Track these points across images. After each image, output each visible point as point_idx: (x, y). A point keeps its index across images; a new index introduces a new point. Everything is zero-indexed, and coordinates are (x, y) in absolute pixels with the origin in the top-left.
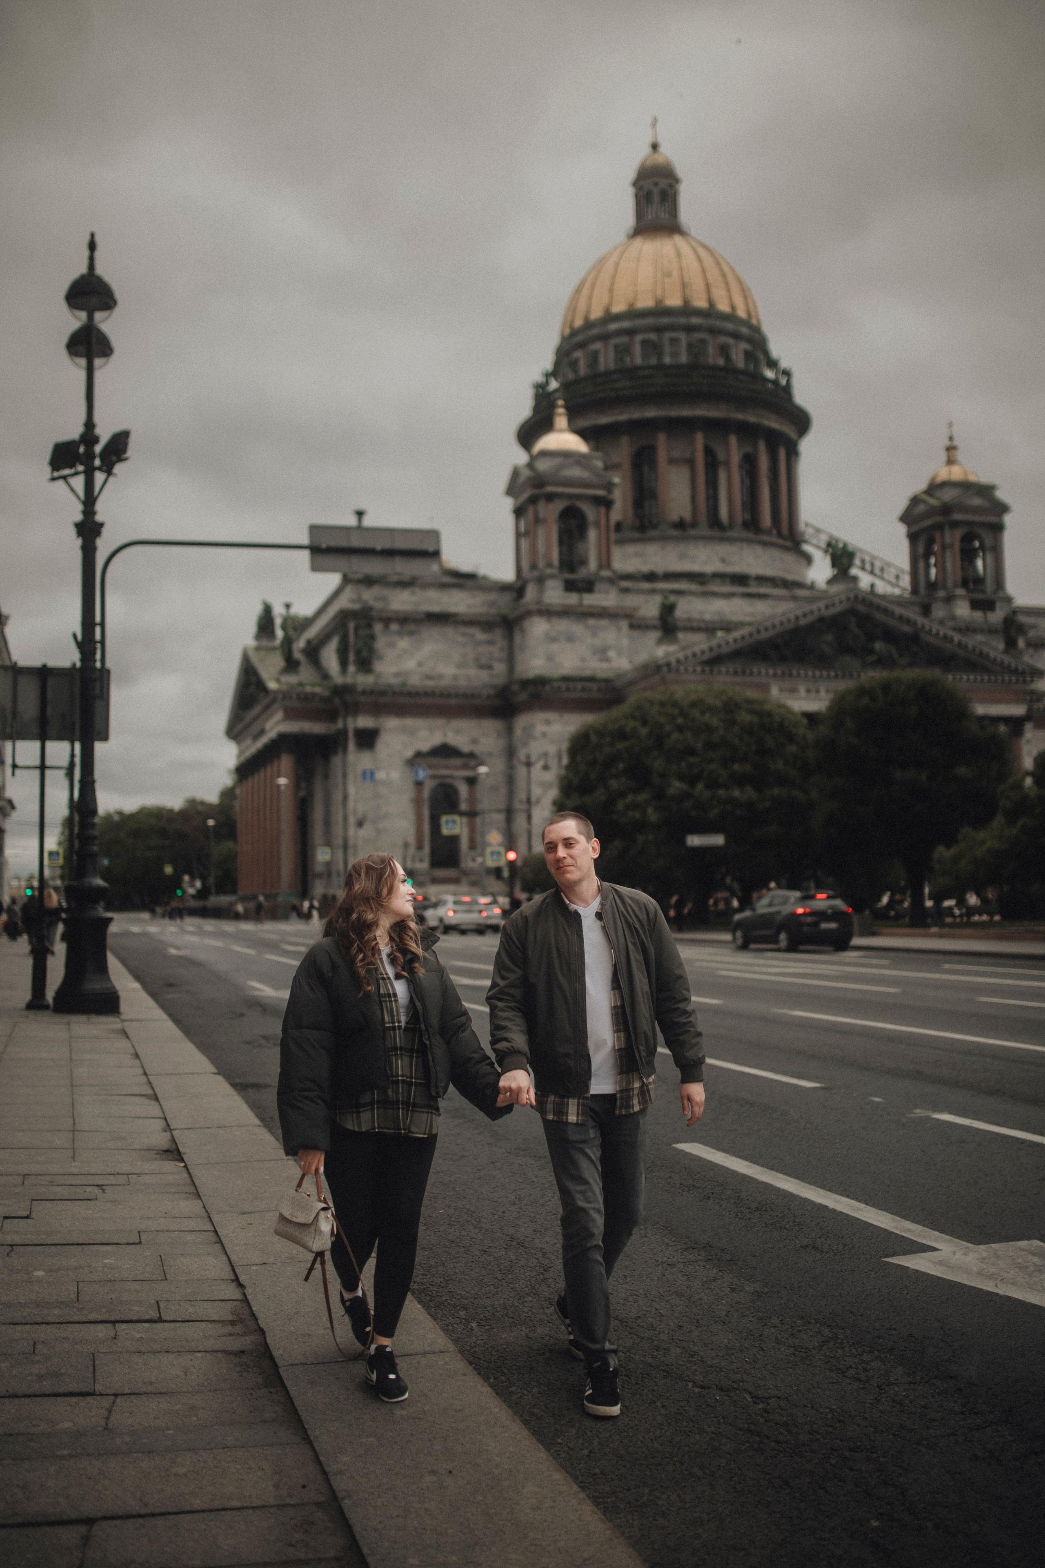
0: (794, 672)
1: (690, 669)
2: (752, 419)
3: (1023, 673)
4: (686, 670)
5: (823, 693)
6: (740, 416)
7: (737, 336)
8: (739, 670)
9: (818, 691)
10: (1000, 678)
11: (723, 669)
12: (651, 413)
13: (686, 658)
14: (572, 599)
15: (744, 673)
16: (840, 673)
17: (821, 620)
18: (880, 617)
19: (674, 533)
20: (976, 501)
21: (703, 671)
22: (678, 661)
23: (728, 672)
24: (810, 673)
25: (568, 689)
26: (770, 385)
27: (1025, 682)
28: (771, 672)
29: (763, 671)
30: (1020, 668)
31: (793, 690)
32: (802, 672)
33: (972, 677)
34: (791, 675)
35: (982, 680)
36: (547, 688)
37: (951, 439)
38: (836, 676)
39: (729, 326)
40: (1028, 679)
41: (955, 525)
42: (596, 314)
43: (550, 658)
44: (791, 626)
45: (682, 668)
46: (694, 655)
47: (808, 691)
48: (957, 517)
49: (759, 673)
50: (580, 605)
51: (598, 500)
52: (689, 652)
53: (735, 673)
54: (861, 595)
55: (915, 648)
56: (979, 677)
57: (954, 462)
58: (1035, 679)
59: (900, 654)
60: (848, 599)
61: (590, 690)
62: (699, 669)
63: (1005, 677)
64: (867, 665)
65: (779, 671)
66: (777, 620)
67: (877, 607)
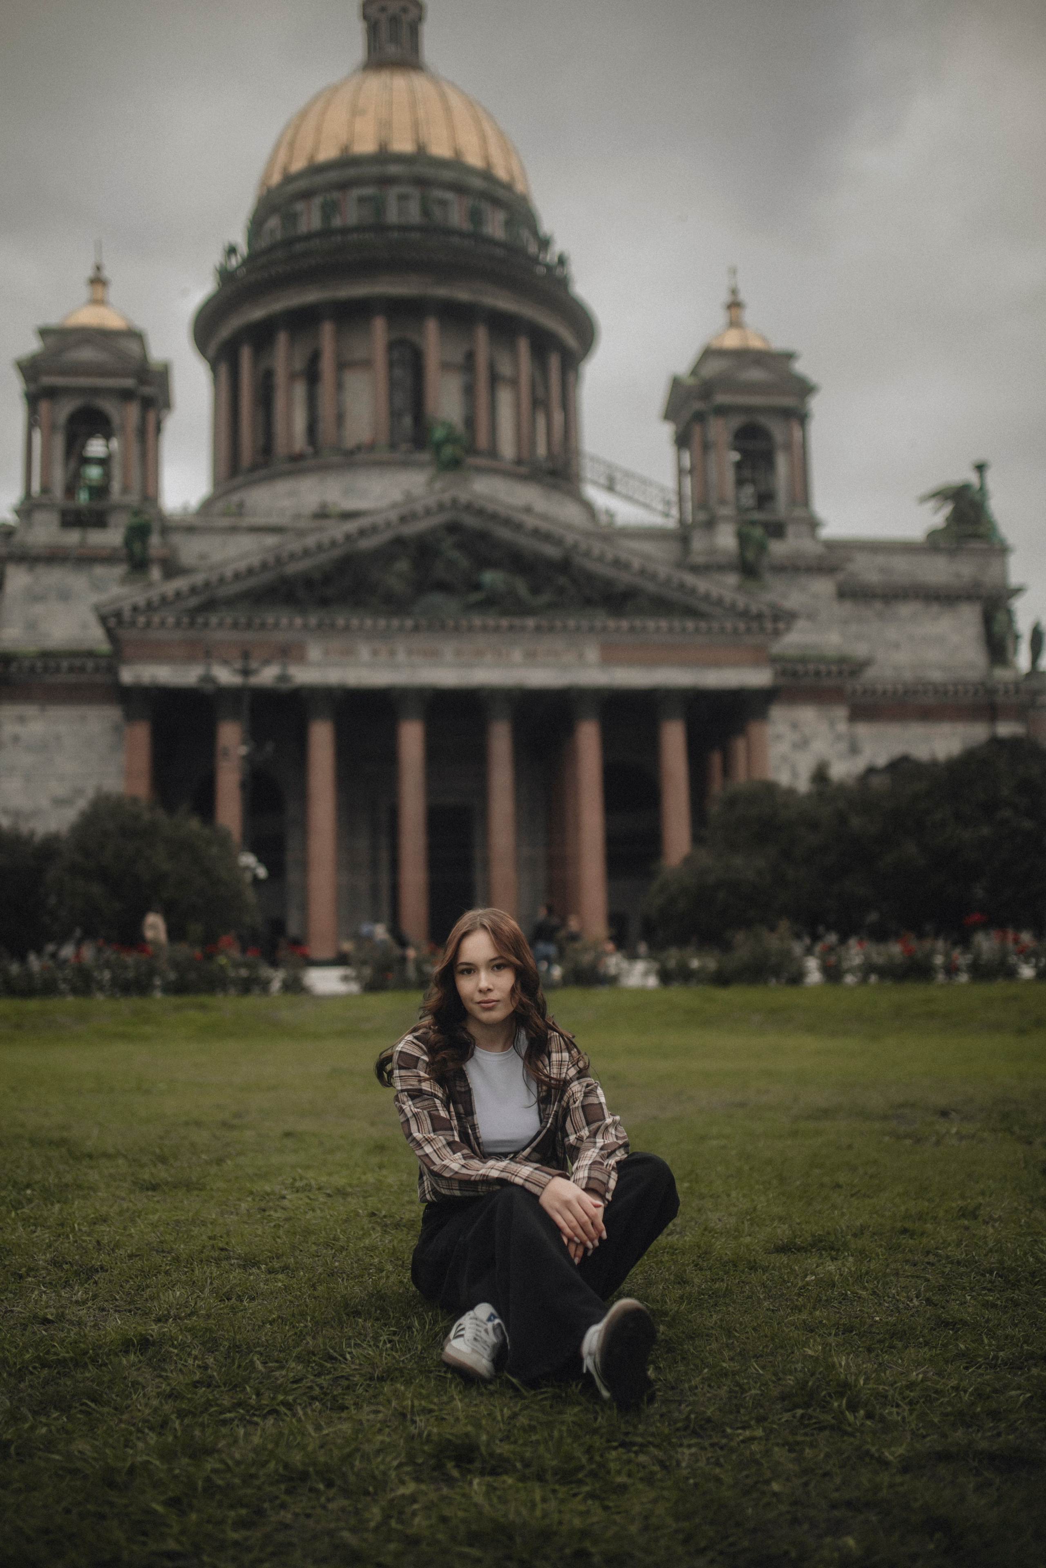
0: (341, 622)
1: (156, 619)
2: (462, 294)
3: (759, 617)
4: (148, 624)
5: (401, 657)
6: (442, 292)
7: (460, 189)
8: (243, 620)
9: (392, 653)
10: (715, 625)
11: (214, 620)
12: (311, 296)
13: (149, 603)
14: (73, 537)
15: (249, 626)
16: (424, 622)
17: (399, 542)
18: (504, 533)
20: (755, 374)
21: (178, 624)
22: (135, 609)
23: (221, 625)
24: (369, 622)
25: (46, 669)
26: (499, 252)
27: (762, 629)
28: (298, 621)
29: (284, 621)
30: (754, 609)
31: (349, 651)
32: (355, 622)
33: (664, 624)
34: (333, 626)
35: (684, 630)
36: (14, 667)
37: (734, 292)
38: (416, 628)
39: (448, 175)
40: (769, 625)
41: (722, 411)
42: (276, 178)
43: (31, 625)
45: (141, 620)
46: (164, 598)
47: (375, 653)
48: (721, 399)
49: (276, 625)
50: (82, 544)
51: (126, 395)
52: (154, 594)
53: (235, 625)
54: (464, 497)
55: (562, 580)
56: (676, 624)
57: (735, 323)
58: (781, 626)
59: (535, 590)
60: (441, 507)
61: (82, 669)
62: (171, 620)
63: (729, 625)
64: (470, 608)
65: (313, 620)
66: (310, 541)
67: (494, 517)
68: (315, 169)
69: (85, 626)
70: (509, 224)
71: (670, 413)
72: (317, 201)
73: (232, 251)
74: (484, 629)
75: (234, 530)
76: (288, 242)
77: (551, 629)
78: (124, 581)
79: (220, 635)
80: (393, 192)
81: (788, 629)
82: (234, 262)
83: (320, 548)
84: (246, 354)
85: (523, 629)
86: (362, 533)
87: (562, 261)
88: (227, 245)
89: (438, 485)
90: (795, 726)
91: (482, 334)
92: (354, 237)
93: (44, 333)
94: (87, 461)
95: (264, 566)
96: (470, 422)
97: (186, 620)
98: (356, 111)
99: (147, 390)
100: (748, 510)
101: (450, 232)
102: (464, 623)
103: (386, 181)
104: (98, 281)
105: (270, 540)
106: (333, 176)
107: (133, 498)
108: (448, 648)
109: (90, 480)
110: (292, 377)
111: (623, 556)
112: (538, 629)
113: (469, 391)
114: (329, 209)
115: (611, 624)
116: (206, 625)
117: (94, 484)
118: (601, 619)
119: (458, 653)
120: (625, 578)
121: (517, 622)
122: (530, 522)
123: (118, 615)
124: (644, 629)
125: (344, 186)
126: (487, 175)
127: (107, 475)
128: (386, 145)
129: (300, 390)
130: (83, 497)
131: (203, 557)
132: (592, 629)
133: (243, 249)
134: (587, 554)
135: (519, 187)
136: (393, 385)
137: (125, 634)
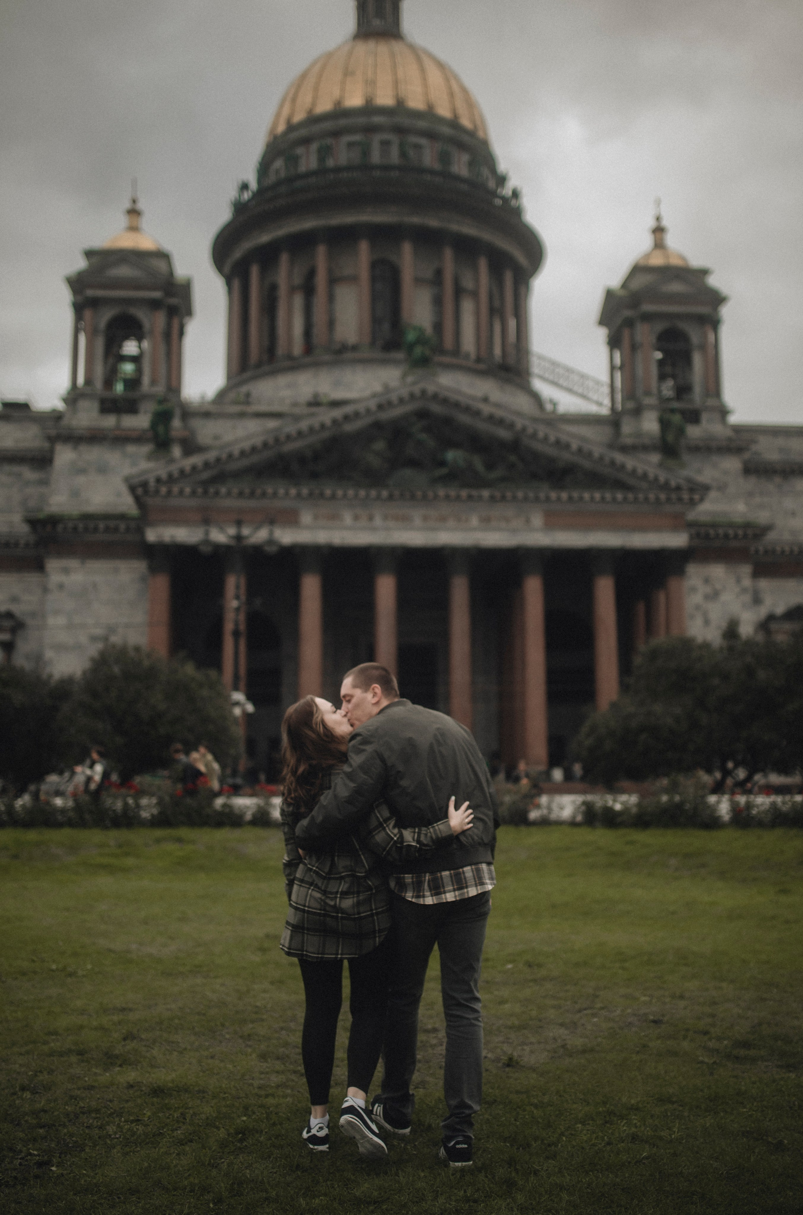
0: (328, 492)
1: (176, 489)
2: (433, 222)
3: (678, 488)
4: (169, 493)
5: (378, 521)
6: (416, 220)
7: (431, 135)
8: (247, 491)
9: (371, 518)
10: (641, 496)
11: (223, 490)
12: (308, 224)
13: (170, 476)
14: (110, 421)
15: (252, 494)
16: (397, 493)
17: (377, 425)
18: (464, 419)
19: (327, 357)
20: (676, 287)
21: (194, 493)
22: (158, 480)
23: (229, 494)
24: (351, 492)
25: (86, 529)
26: (464, 187)
27: (680, 500)
28: (293, 491)
29: (281, 491)
30: (673, 483)
31: (335, 517)
32: (340, 493)
33: (597, 496)
34: (322, 495)
35: (614, 500)
36: (60, 527)
37: (658, 219)
38: (391, 497)
39: (422, 124)
40: (686, 496)
41: (647, 317)
42: (281, 128)
43: (75, 494)
44: (326, 434)
45: (164, 490)
46: (182, 472)
47: (356, 518)
48: (648, 307)
49: (275, 494)
50: (118, 427)
51: (155, 305)
52: (174, 469)
53: (241, 494)
54: (431, 389)
55: (513, 458)
56: (608, 496)
57: (659, 245)
58: (696, 497)
59: (490, 466)
60: (412, 396)
61: (116, 529)
62: (188, 490)
63: (652, 496)
64: (435, 481)
65: (305, 491)
66: (304, 425)
67: (457, 405)
68: (313, 120)
69: (119, 495)
70: (471, 164)
71: (604, 320)
72: (314, 147)
73: (245, 187)
74: (447, 497)
75: (242, 415)
76: (290, 180)
77: (503, 498)
78: (150, 457)
79: (228, 503)
80: (377, 139)
81: (702, 500)
82: (246, 196)
83: (311, 429)
84: (255, 271)
85: (480, 498)
86: (346, 418)
87: (516, 194)
88: (240, 182)
89: (410, 379)
90: (707, 581)
91: (448, 254)
92: (345, 175)
93: (89, 254)
94: (124, 359)
95: (265, 445)
96: (438, 327)
97: (200, 490)
98: (347, 73)
99: (173, 301)
100: (669, 400)
101: (421, 170)
102: (430, 494)
103: (370, 129)
104: (134, 212)
105: (272, 424)
106: (328, 125)
107: (160, 389)
108: (417, 515)
109: (125, 373)
110: (292, 290)
111: (564, 438)
112: (492, 498)
113: (438, 302)
114: (324, 153)
115: (553, 495)
116: (217, 493)
117: (129, 377)
118: (545, 491)
119: (425, 518)
120: (566, 456)
121: (474, 493)
122: (486, 409)
123: (144, 485)
124: (581, 499)
125: (336, 134)
126: (454, 124)
127: (139, 370)
128: (371, 100)
129: (298, 301)
130: (119, 388)
131: (216, 438)
132: (537, 499)
133: (254, 185)
134: (534, 436)
135: (481, 134)
136: (374, 297)
137: (150, 501)
